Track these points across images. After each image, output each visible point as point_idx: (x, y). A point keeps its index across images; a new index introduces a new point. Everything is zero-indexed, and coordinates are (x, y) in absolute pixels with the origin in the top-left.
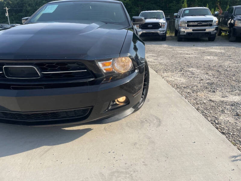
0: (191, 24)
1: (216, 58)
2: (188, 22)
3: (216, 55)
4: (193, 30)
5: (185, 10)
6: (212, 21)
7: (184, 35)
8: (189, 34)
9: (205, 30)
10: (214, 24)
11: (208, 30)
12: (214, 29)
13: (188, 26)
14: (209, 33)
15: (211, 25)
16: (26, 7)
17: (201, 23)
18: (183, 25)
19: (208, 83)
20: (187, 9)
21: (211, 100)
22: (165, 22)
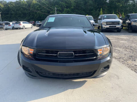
0: (108, 23)
1: (126, 42)
2: (107, 22)
3: (125, 40)
4: (110, 26)
5: (104, 16)
6: (119, 22)
7: (105, 29)
8: (107, 28)
9: (116, 26)
10: (120, 23)
11: (118, 26)
12: (120, 26)
13: (107, 24)
14: (118, 28)
15: (119, 24)
16: (11, 12)
17: (113, 23)
18: (104, 24)
19: (129, 56)
20: (105, 15)
21: (135, 65)
22: (94, 22)
